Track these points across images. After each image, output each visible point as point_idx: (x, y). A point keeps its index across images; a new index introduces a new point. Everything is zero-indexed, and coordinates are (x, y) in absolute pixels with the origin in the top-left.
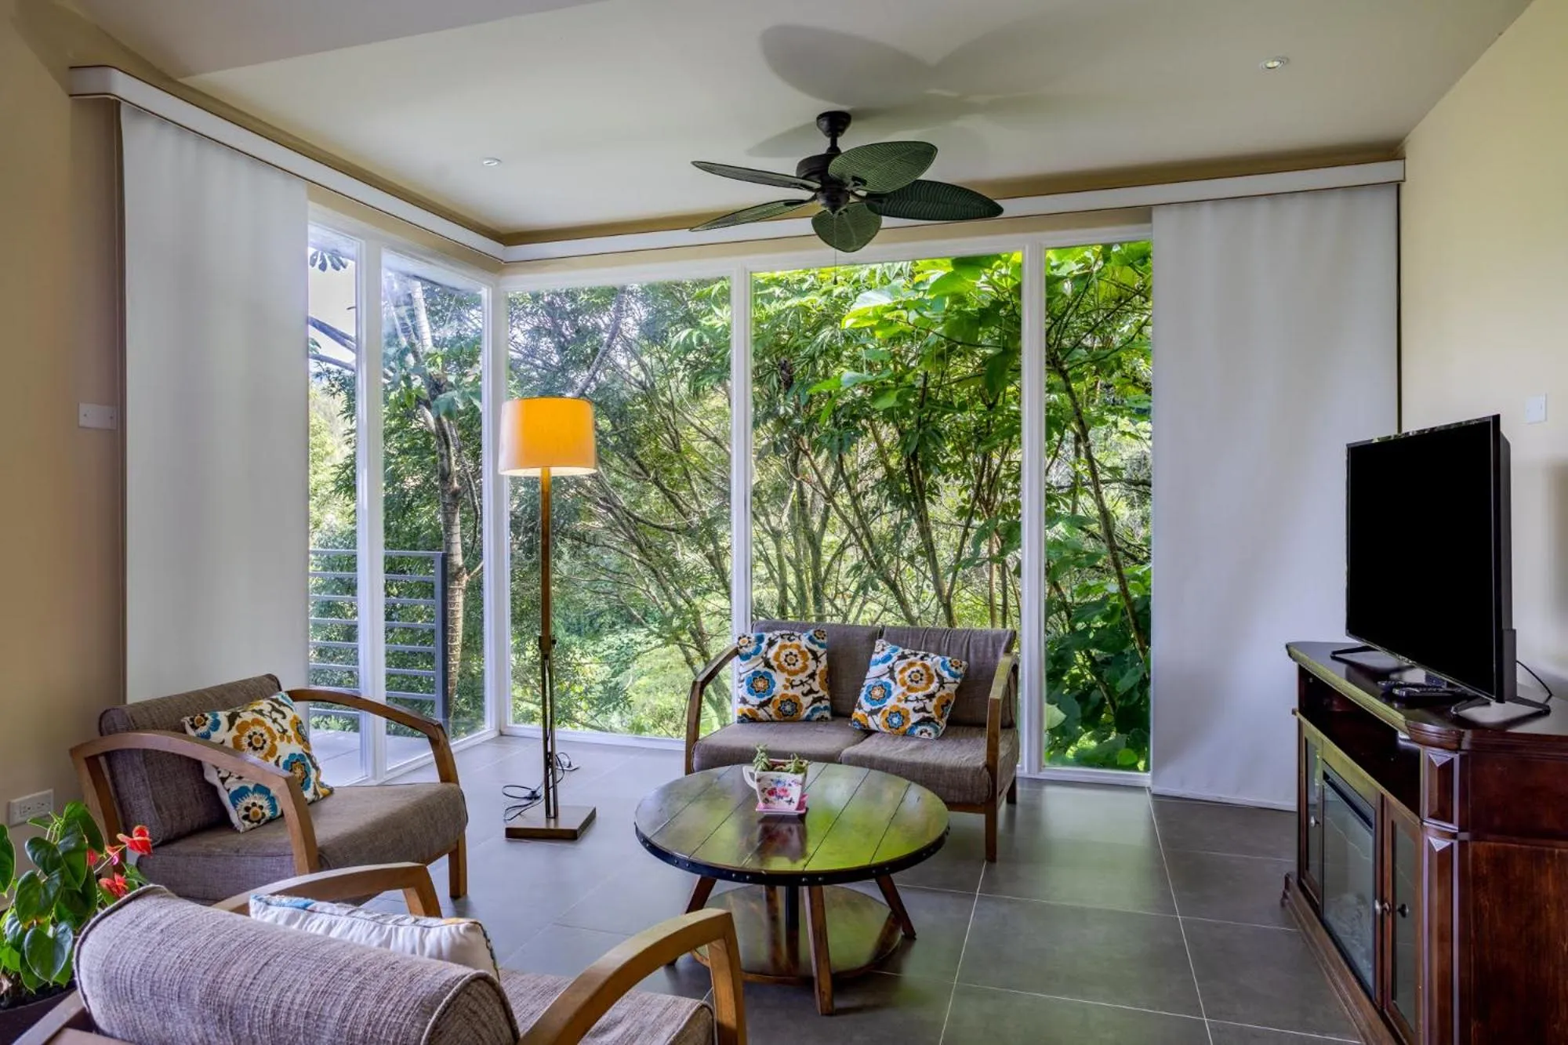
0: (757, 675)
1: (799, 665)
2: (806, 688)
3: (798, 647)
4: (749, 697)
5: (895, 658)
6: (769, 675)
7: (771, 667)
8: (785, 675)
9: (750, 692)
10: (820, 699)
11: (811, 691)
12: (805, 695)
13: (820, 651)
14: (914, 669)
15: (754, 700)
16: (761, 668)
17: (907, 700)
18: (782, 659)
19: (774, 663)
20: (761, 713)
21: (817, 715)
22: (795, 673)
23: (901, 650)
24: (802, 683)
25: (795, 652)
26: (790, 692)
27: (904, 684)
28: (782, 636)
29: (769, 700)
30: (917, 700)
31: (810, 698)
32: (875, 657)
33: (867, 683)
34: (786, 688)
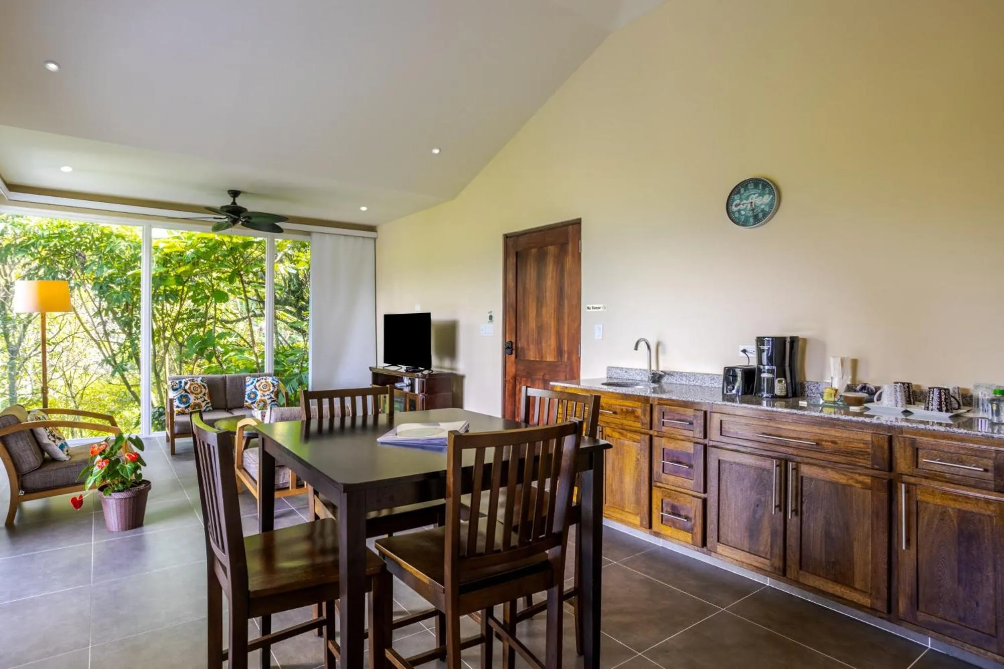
0: (182, 396)
1: (199, 390)
2: (203, 399)
3: (197, 384)
4: (180, 405)
5: (255, 382)
6: (187, 396)
7: (188, 393)
8: (194, 395)
9: (180, 403)
10: (208, 403)
11: (205, 400)
12: (203, 402)
13: (206, 385)
14: (263, 384)
15: (183, 406)
16: (184, 393)
17: (264, 396)
18: (192, 389)
19: (189, 391)
20: (187, 411)
21: (208, 409)
22: (198, 394)
23: (256, 379)
24: (201, 398)
25: (197, 386)
26: (197, 401)
27: (261, 390)
28: (190, 380)
29: (189, 405)
30: (268, 395)
31: (205, 403)
32: (247, 384)
33: (247, 393)
34: (195, 400)
